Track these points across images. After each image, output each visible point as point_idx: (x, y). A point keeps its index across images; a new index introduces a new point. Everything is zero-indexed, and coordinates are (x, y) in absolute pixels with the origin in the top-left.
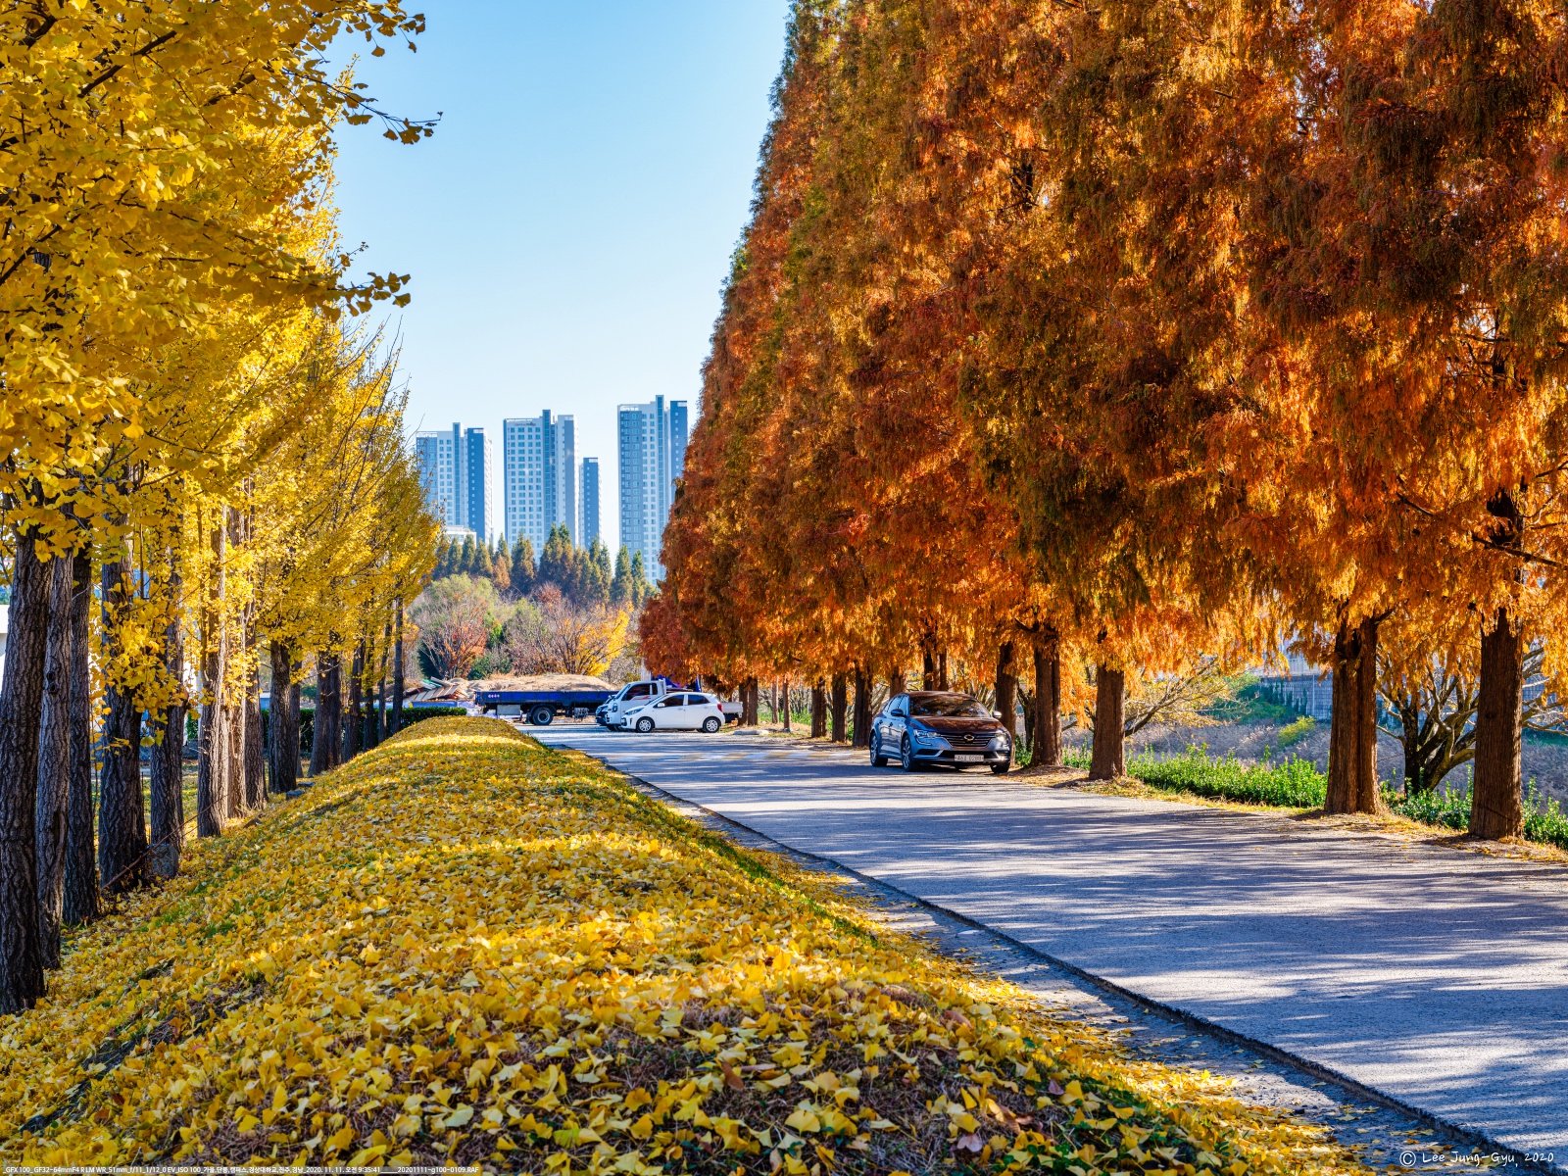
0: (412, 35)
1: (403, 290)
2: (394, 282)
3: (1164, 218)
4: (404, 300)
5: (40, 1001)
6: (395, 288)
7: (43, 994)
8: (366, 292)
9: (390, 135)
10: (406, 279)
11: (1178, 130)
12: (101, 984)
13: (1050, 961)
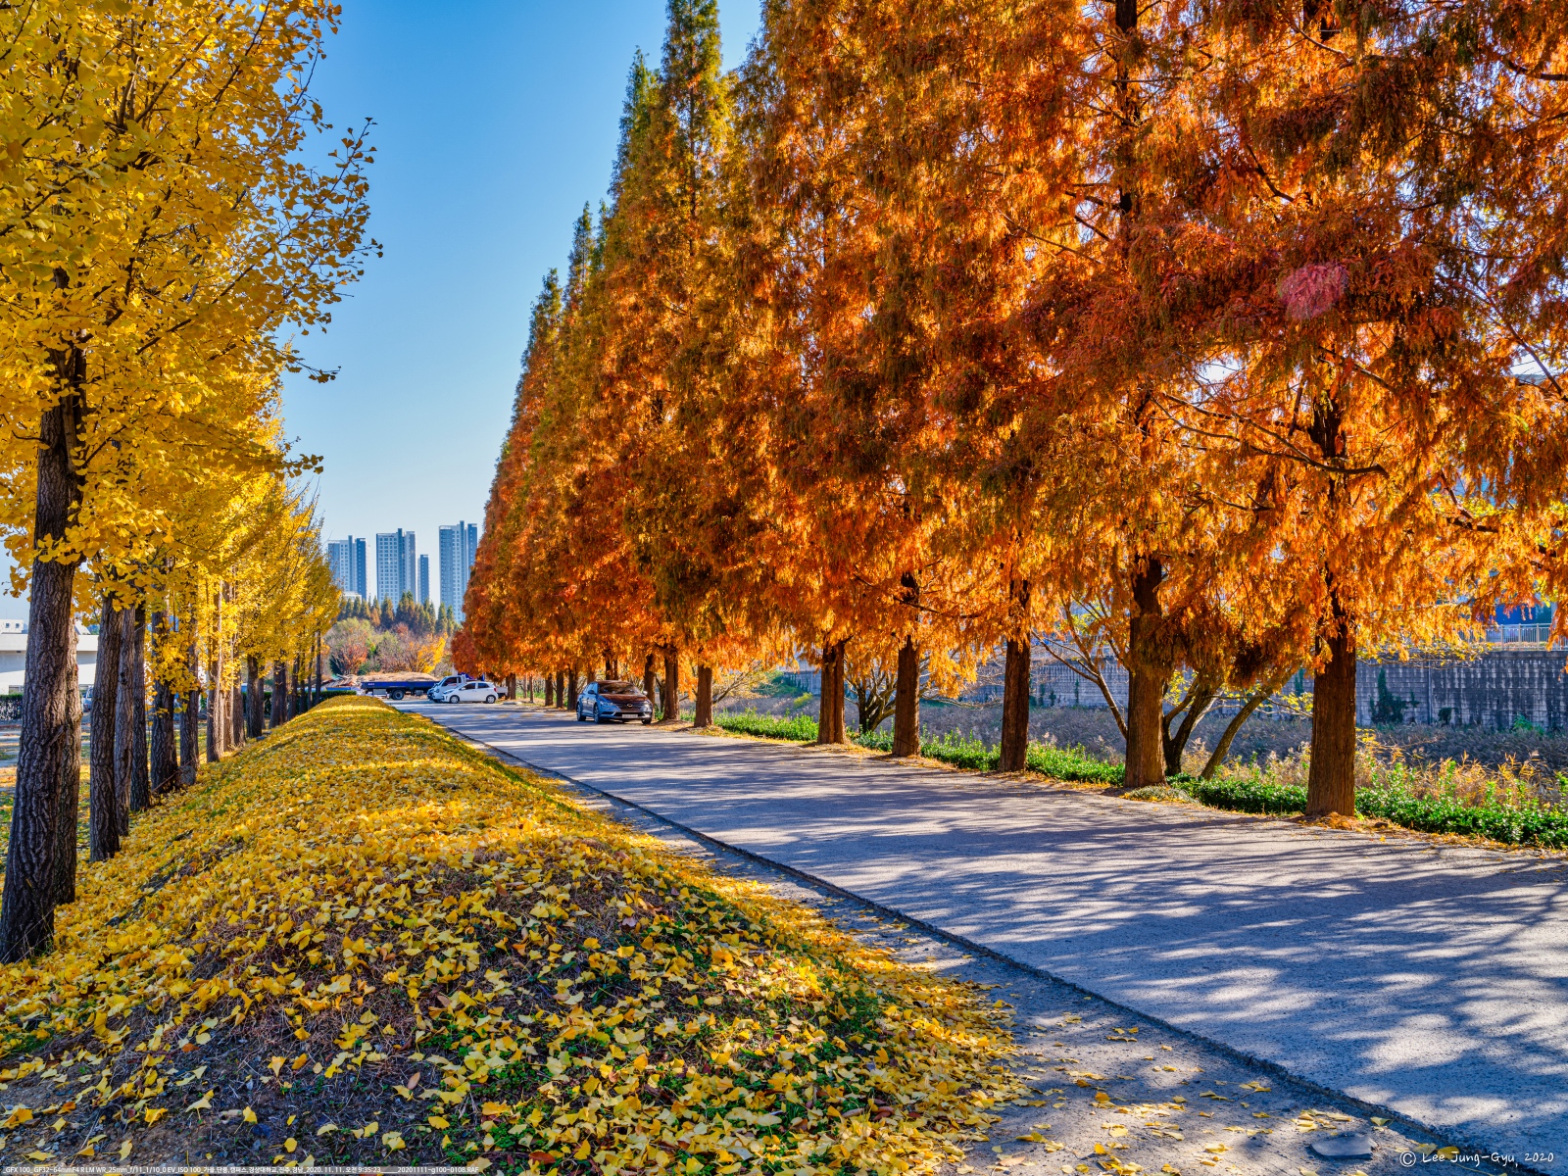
0: (324, 324)
1: (319, 465)
2: (314, 460)
3: (732, 428)
4: (320, 470)
5: (117, 854)
6: (315, 463)
7: (119, 849)
8: (298, 465)
9: (312, 377)
10: (321, 458)
11: (739, 382)
12: (151, 844)
13: (673, 824)
